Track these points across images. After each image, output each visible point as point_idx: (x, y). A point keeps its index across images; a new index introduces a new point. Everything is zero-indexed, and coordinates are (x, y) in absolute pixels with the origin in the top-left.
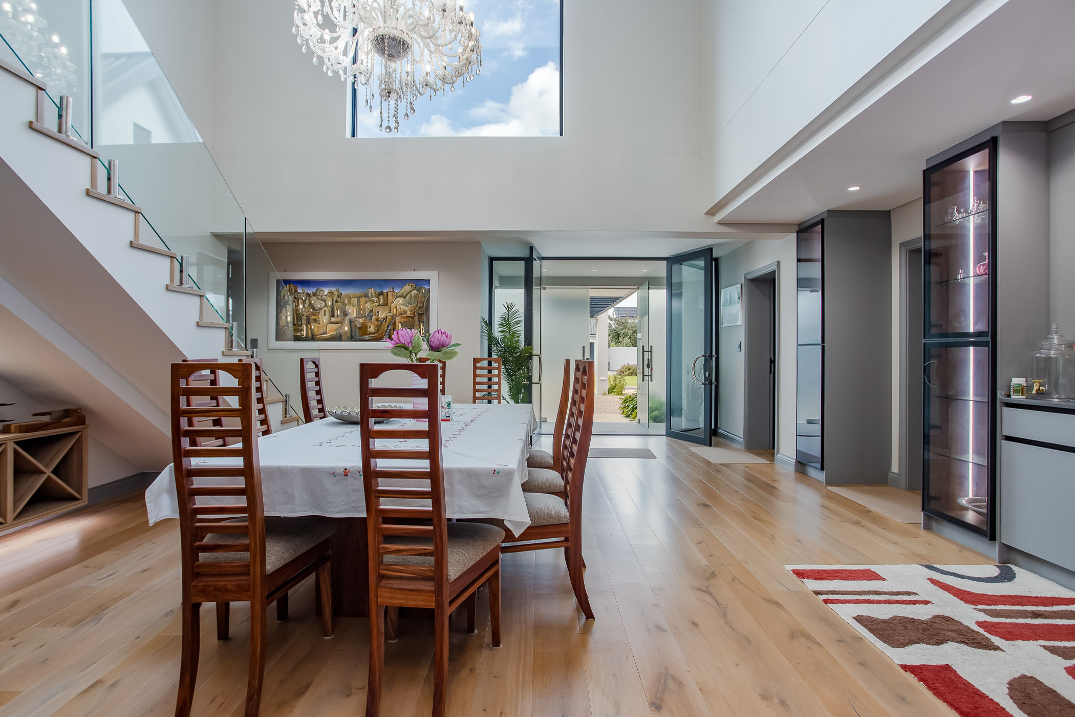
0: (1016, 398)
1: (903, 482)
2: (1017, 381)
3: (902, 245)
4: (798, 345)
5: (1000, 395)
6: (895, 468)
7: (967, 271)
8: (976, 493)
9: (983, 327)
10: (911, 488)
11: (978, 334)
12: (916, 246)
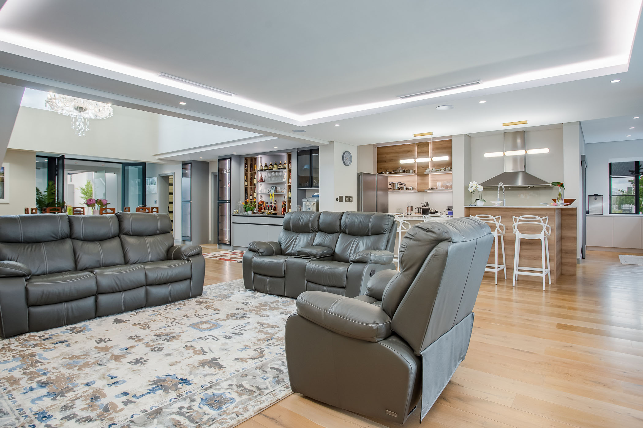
0: (235, 214)
1: (212, 242)
2: (235, 211)
3: (212, 173)
4: (182, 202)
5: (232, 214)
6: (210, 238)
7: (226, 185)
8: (228, 239)
9: (229, 199)
10: (215, 243)
11: (228, 200)
12: (215, 174)
